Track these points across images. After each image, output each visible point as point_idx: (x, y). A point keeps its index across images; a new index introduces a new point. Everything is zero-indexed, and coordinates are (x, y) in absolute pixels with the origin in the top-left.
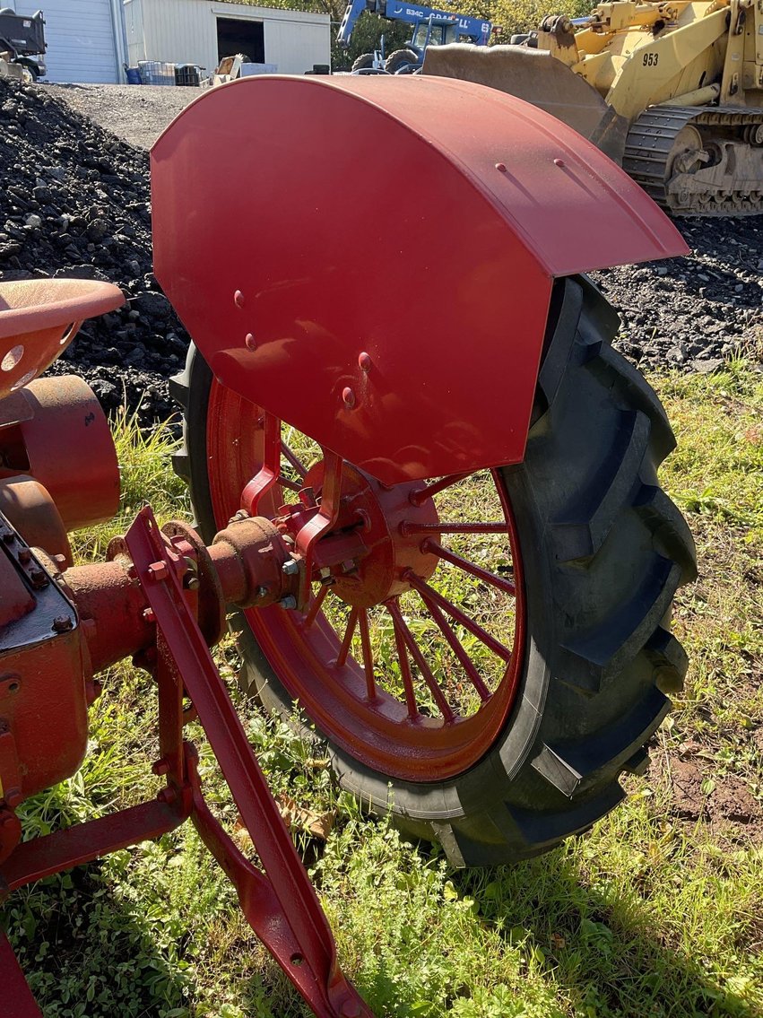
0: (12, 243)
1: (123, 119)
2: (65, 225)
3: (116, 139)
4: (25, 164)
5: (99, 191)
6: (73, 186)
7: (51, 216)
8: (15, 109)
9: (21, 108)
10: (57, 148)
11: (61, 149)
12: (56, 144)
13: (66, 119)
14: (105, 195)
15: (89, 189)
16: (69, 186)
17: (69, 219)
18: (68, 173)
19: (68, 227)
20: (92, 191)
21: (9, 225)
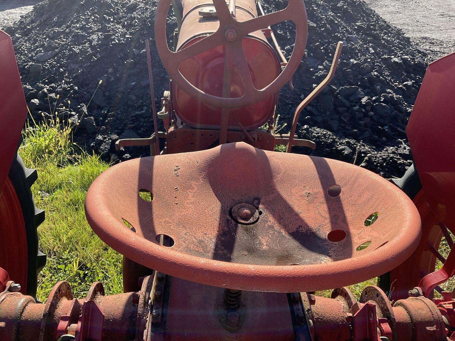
0: (325, 72)
1: (386, 6)
2: (351, 64)
3: (385, 22)
4: (341, 33)
5: (371, 49)
6: (359, 46)
7: (345, 60)
8: (343, 6)
9: (345, 6)
10: (356, 25)
11: (358, 26)
12: (357, 24)
13: (364, 12)
14: (373, 51)
15: (366, 47)
16: (357, 45)
17: (353, 62)
18: (358, 39)
19: (352, 66)
20: (367, 49)
21: (326, 63)
